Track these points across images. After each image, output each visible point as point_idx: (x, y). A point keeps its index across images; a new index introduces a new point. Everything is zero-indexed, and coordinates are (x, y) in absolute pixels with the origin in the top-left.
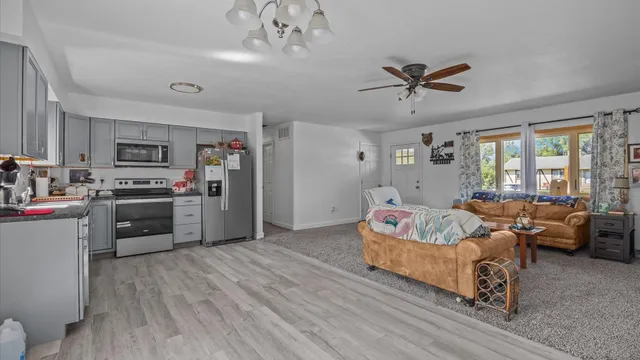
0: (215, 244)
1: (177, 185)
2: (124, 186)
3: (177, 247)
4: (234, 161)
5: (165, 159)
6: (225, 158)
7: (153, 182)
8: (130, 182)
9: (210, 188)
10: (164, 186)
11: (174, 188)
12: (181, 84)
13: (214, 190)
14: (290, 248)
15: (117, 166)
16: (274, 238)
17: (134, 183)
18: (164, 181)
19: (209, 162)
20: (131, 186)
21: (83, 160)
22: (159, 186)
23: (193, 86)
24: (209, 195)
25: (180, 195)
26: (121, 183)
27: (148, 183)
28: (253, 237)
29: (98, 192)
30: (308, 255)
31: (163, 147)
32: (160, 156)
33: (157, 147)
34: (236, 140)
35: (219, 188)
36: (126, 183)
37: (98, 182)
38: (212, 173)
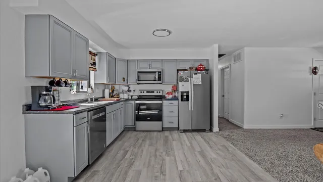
0: (185, 131)
1: (168, 93)
2: (142, 94)
3: (163, 129)
4: (198, 78)
5: (159, 79)
6: (191, 77)
7: (155, 92)
8: (145, 92)
9: (182, 96)
10: (161, 94)
11: (166, 95)
12: (158, 30)
13: (185, 97)
14: (236, 146)
15: (138, 84)
16: (226, 133)
17: (147, 92)
18: (161, 91)
19: (182, 80)
20: (145, 94)
21: (124, 81)
22: (158, 94)
23: (165, 30)
24: (182, 100)
25: (169, 100)
26: (141, 92)
27: (153, 92)
28: (211, 130)
29: (132, 96)
30: (251, 158)
31: (159, 72)
32: (157, 77)
33: (155, 72)
34: (201, 65)
35: (188, 96)
36: (143, 92)
37: (132, 91)
38: (183, 87)
